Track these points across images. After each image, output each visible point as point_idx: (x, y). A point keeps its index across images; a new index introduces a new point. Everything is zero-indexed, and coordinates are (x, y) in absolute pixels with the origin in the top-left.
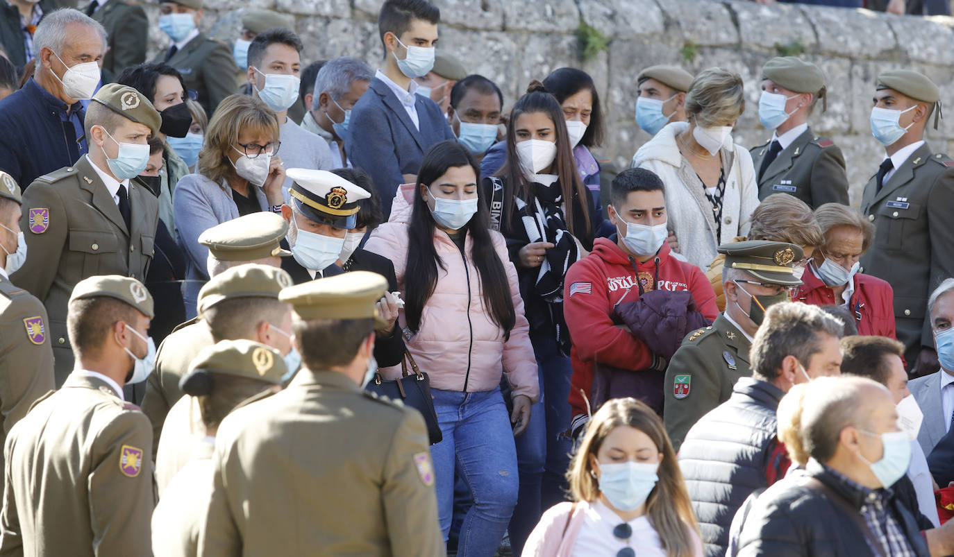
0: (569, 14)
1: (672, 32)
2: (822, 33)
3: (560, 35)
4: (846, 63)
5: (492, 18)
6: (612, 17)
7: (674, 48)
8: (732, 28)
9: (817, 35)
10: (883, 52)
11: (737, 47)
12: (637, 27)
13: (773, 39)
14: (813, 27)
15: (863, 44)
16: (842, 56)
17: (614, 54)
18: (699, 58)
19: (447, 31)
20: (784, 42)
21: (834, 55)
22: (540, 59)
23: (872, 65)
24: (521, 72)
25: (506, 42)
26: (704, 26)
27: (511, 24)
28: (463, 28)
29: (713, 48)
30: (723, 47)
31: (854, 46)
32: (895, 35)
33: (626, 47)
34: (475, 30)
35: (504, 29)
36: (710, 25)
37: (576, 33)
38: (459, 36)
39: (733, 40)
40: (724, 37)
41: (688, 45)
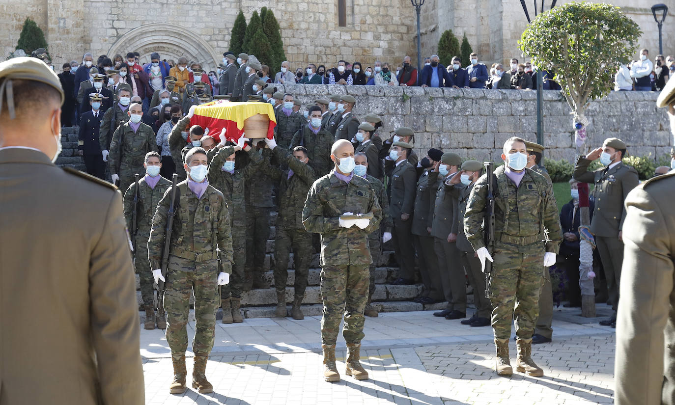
0: (401, 92)
1: (427, 95)
2: (465, 93)
3: (398, 97)
4: (471, 100)
5: (381, 94)
6: (412, 92)
7: (428, 98)
8: (442, 93)
9: (464, 94)
10: (481, 97)
11: (443, 98)
12: (418, 94)
13: (452, 95)
14: (463, 93)
15: (476, 96)
16: (470, 99)
17: (412, 100)
18: (434, 100)
19: (370, 97)
20: (456, 96)
21: (468, 98)
22: (393, 102)
23: (478, 100)
24: (388, 105)
25: (385, 99)
26: (435, 93)
27: (386, 95)
28: (374, 96)
29: (437, 98)
30: (440, 98)
31: (473, 96)
32: (484, 94)
33: (415, 99)
34: (377, 97)
35: (384, 96)
36: (437, 93)
37: (402, 96)
38: (373, 98)
39: (442, 96)
40: (440, 95)
41: (431, 97)
